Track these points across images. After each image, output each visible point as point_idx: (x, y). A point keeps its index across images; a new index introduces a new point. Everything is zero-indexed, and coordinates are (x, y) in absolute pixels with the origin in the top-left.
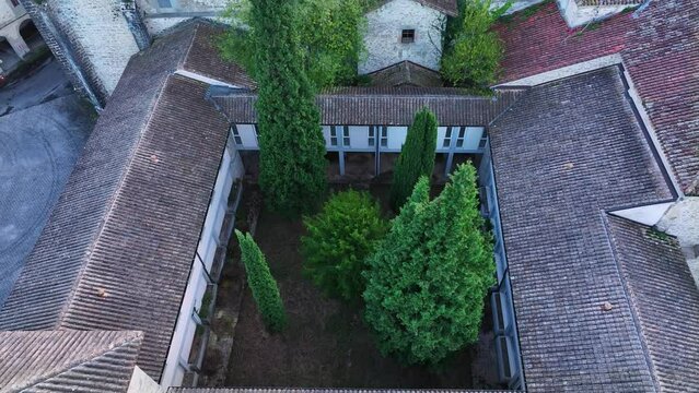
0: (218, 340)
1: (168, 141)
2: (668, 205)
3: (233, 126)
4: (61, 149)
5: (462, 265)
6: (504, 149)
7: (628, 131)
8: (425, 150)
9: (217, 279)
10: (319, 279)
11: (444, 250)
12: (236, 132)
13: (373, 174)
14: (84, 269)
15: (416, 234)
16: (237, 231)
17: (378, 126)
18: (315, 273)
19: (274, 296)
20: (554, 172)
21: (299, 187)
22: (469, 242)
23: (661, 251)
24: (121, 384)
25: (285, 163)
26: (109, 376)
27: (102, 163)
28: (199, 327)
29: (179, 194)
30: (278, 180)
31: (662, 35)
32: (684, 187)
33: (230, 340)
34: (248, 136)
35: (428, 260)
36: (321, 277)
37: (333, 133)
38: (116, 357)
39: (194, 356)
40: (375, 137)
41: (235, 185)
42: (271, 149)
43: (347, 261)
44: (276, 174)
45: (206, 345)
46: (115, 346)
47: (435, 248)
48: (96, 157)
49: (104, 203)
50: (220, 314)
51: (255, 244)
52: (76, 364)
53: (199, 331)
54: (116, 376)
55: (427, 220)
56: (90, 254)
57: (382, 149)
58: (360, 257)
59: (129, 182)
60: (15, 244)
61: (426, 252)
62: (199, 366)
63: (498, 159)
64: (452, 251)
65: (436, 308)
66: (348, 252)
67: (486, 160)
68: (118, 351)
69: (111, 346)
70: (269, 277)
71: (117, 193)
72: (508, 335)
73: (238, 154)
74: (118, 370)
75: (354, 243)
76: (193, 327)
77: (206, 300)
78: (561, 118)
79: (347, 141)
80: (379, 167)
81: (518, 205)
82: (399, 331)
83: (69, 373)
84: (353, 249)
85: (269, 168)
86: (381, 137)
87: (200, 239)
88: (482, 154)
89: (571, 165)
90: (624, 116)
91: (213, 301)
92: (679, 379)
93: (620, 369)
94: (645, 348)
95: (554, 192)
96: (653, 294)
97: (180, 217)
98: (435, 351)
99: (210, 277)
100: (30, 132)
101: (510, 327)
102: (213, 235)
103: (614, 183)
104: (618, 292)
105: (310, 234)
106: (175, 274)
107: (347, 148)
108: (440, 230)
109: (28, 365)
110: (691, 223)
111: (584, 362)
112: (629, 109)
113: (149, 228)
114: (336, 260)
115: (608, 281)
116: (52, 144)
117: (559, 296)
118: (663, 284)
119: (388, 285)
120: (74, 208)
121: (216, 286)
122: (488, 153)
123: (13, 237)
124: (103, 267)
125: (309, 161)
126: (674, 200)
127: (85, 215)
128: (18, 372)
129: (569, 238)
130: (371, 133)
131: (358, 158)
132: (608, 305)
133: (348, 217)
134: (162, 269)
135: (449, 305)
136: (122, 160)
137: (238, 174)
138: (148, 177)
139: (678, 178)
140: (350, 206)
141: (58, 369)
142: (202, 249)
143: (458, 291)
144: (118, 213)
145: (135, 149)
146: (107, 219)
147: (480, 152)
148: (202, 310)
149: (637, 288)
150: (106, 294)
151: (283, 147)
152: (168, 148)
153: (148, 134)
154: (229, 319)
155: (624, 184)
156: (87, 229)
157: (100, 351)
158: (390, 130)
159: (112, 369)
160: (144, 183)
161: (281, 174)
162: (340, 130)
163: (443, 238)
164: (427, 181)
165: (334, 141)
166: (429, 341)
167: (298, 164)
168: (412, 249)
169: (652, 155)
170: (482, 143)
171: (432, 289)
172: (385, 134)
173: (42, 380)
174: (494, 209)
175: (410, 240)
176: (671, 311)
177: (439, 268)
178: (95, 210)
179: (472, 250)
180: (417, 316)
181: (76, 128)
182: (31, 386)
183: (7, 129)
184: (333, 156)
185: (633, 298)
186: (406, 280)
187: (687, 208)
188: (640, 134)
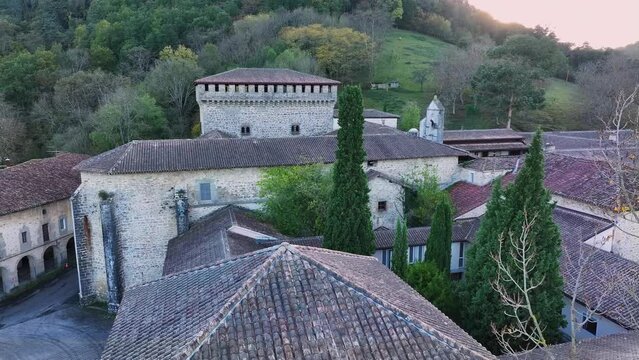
126: (613, 224)
155: (579, 229)
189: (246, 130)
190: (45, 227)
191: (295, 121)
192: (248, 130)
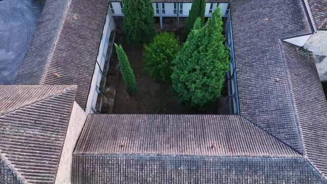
0: (108, 100)
1: (80, 9)
2: (309, 36)
3: (110, 3)
4: (29, 17)
5: (214, 57)
6: (237, 13)
7: (295, 3)
8: (200, 13)
9: (106, 74)
10: (151, 72)
11: (207, 51)
12: (111, 7)
13: (175, 28)
14: (48, 65)
15: (195, 45)
16: (115, 44)
17: (178, 3)
18: (150, 70)
19: (132, 77)
20: (259, 23)
21: (142, 32)
22: (218, 47)
23: (304, 58)
24: (69, 105)
25: (135, 19)
26: (65, 102)
27: (50, 20)
28: (99, 95)
29: (87, 33)
30: (132, 28)
32: (317, 26)
33: (113, 100)
34: (117, 8)
35: (200, 55)
36: (152, 71)
37: (157, 7)
38: (67, 95)
39: (97, 106)
40: (177, 9)
41: (112, 33)
42: (128, 12)
43: (164, 63)
44: (131, 24)
45: (103, 101)
46: (66, 90)
47: (203, 50)
48: (47, 17)
49: (53, 37)
50: (108, 89)
51: (123, 51)
52: (46, 98)
53: (99, 96)
54: (68, 102)
55: (200, 37)
56: (50, 58)
57: (180, 15)
58: (170, 61)
59: (64, 28)
60: (14, 61)
61: (199, 52)
62: (100, 110)
63: (234, 18)
64: (210, 50)
65: (202, 78)
66: (164, 59)
67: (228, 20)
68: (67, 92)
69: (64, 90)
70: (129, 68)
71: (59, 32)
72: (234, 97)
73: (113, 19)
74: (68, 100)
75: (167, 55)
76: (96, 95)
77: (101, 83)
79: (164, 11)
80: (179, 25)
81: (242, 38)
82: (187, 91)
83: (48, 99)
84: (166, 58)
85: (128, 22)
86: (180, 9)
87: (98, 54)
88: (227, 18)
89: (267, 19)
91: (105, 84)
92: (304, 108)
93: (280, 105)
94: (291, 95)
95: (258, 32)
96: (298, 75)
97: (88, 44)
98: (202, 100)
99: (103, 73)
100: (14, 9)
101: (235, 93)
102: (103, 55)
103: (286, 27)
104: (283, 74)
105: (147, 52)
106: (88, 68)
107: (163, 15)
108: (205, 41)
109: (31, 97)
110: (319, 45)
111: (265, 102)
113: (75, 48)
114: (159, 63)
115: (279, 69)
116: (25, 15)
117: (257, 77)
118: (302, 71)
119: (182, 70)
120: (41, 40)
121: (105, 77)
122: (229, 17)
123: (13, 57)
124: (56, 64)
125: (146, 18)
126: (312, 33)
127: (45, 42)
128: (27, 99)
129: (263, 52)
130: (175, 7)
131: (169, 20)
132: (278, 79)
133: (164, 43)
134: (82, 66)
135: (208, 78)
136: (60, 18)
137: (113, 28)
138: (73, 26)
139: (315, 22)
140: (165, 39)
141: (43, 98)
142: (99, 59)
143: (212, 70)
144: (60, 41)
145: (66, 13)
146: (56, 44)
147: (226, 16)
148: (100, 88)
149: (291, 72)
150: (58, 76)
151: (134, 11)
152: (81, 12)
153: (71, 6)
154: (112, 92)
155: (290, 27)
156: (47, 48)
157: (60, 92)
158: (184, 5)
159: (65, 99)
160: (71, 28)
161: (133, 25)
162: (160, 5)
163: (206, 46)
164: (200, 20)
165: (158, 11)
166: (199, 94)
167: (141, 20)
168: (193, 52)
169: (305, 13)
170: (227, 12)
171: (201, 70)
172: (181, 7)
173: (38, 102)
174: (231, 43)
175: (192, 48)
176: (304, 82)
177: (204, 59)
178: (50, 40)
179: (219, 51)
180: (195, 82)
181: (35, 7)
182: (33, 103)
183: (3, 8)
184: (157, 19)
185: (289, 76)
186: (190, 66)
187: (318, 37)
188: (301, 3)
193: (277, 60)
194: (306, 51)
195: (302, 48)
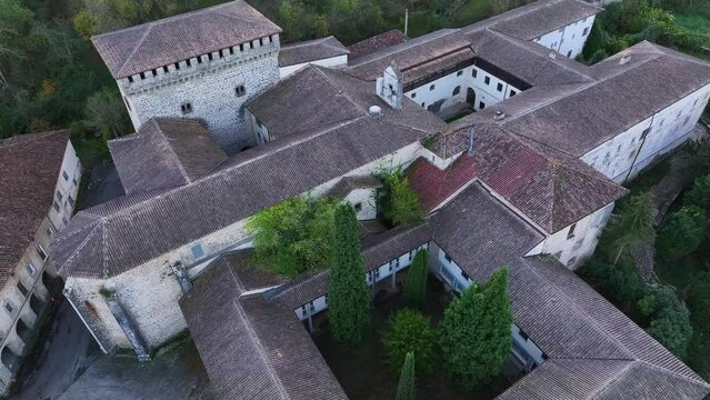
1: (275, 341)
2: (544, 242)
3: (294, 312)
7: (504, 214)
20: (485, 249)
31: (489, 161)
32: (547, 231)
57: (377, 280)
59: (281, 377)
78: (468, 219)
86: (376, 273)
89: (491, 242)
90: (497, 207)
93: (577, 324)
95: (492, 259)
103: (516, 241)
104: (553, 291)
111: (562, 330)
112: (497, 203)
115: (546, 289)
117: (531, 307)
118: (563, 277)
126: (546, 238)
132: (553, 299)
138: (287, 368)
139: (542, 228)
149: (558, 285)
152: (279, 344)
155: (521, 240)
160: (288, 372)
185: (560, 290)
188: (511, 213)
189: (187, 107)
190: (21, 287)
191: (238, 83)
192: (189, 106)
193: (534, 279)
194: (546, 255)
195: (541, 254)
